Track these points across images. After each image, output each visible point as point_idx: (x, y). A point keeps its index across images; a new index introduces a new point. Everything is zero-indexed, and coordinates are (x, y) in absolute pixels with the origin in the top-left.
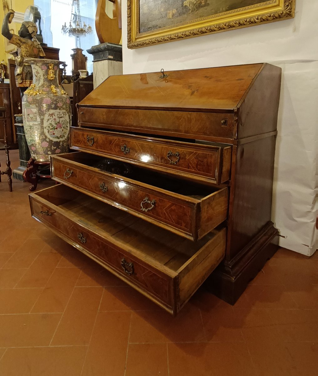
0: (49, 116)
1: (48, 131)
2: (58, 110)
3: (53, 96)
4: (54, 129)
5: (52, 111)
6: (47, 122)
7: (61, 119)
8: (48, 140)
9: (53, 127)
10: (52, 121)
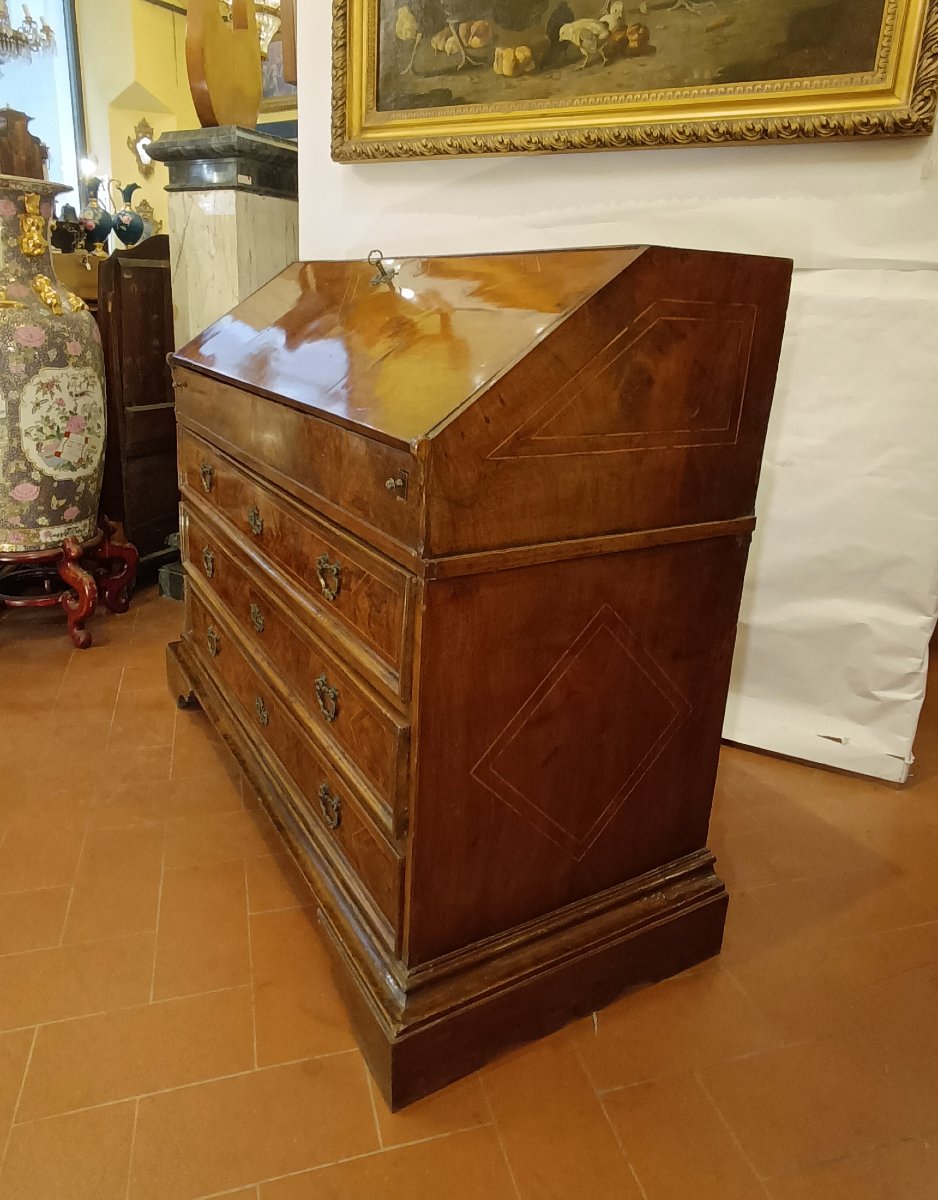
0: (41, 393)
1: (38, 445)
2: (70, 370)
3: (51, 317)
4: (59, 436)
5: (47, 374)
6: (34, 411)
7: (81, 401)
8: (36, 476)
9: (56, 428)
10: (51, 407)
